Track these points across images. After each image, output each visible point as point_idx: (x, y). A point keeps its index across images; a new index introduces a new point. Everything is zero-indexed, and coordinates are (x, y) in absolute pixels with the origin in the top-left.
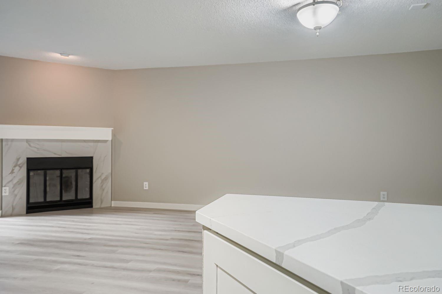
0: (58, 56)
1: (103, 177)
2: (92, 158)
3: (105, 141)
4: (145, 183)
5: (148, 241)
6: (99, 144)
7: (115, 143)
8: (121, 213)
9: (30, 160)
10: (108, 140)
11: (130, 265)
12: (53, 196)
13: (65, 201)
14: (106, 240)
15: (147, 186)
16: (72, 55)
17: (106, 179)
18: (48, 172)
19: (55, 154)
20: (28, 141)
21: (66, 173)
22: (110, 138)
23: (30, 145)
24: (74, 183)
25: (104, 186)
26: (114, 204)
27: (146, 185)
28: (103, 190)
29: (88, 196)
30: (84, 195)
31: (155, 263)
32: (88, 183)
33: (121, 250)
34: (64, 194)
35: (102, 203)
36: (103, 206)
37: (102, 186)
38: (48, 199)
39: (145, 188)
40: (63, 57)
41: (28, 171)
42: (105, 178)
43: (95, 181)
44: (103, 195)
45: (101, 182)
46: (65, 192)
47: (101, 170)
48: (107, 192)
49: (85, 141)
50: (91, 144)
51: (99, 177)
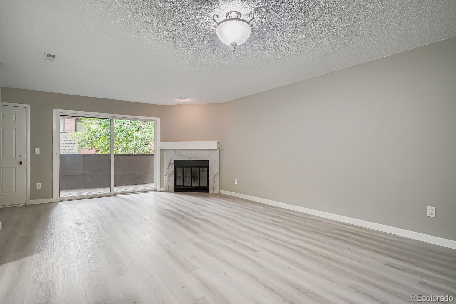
1: (215, 174)
2: (208, 161)
4: (235, 179)
6: (212, 152)
9: (176, 161)
12: (187, 184)
13: (194, 187)
17: (216, 175)
18: (185, 169)
19: (188, 158)
20: (175, 150)
21: (194, 169)
22: (216, 148)
23: (176, 153)
24: (198, 176)
25: (215, 179)
26: (222, 192)
27: (236, 181)
28: (215, 182)
29: (206, 185)
30: (203, 184)
34: (193, 182)
35: (214, 189)
36: (215, 192)
37: (214, 179)
38: (185, 185)
39: (235, 183)
40: (182, 100)
41: (176, 167)
42: (216, 174)
43: (210, 176)
44: (215, 185)
45: (213, 177)
46: (193, 181)
47: (213, 169)
48: (217, 183)
49: (204, 150)
50: (208, 152)
51: (212, 174)
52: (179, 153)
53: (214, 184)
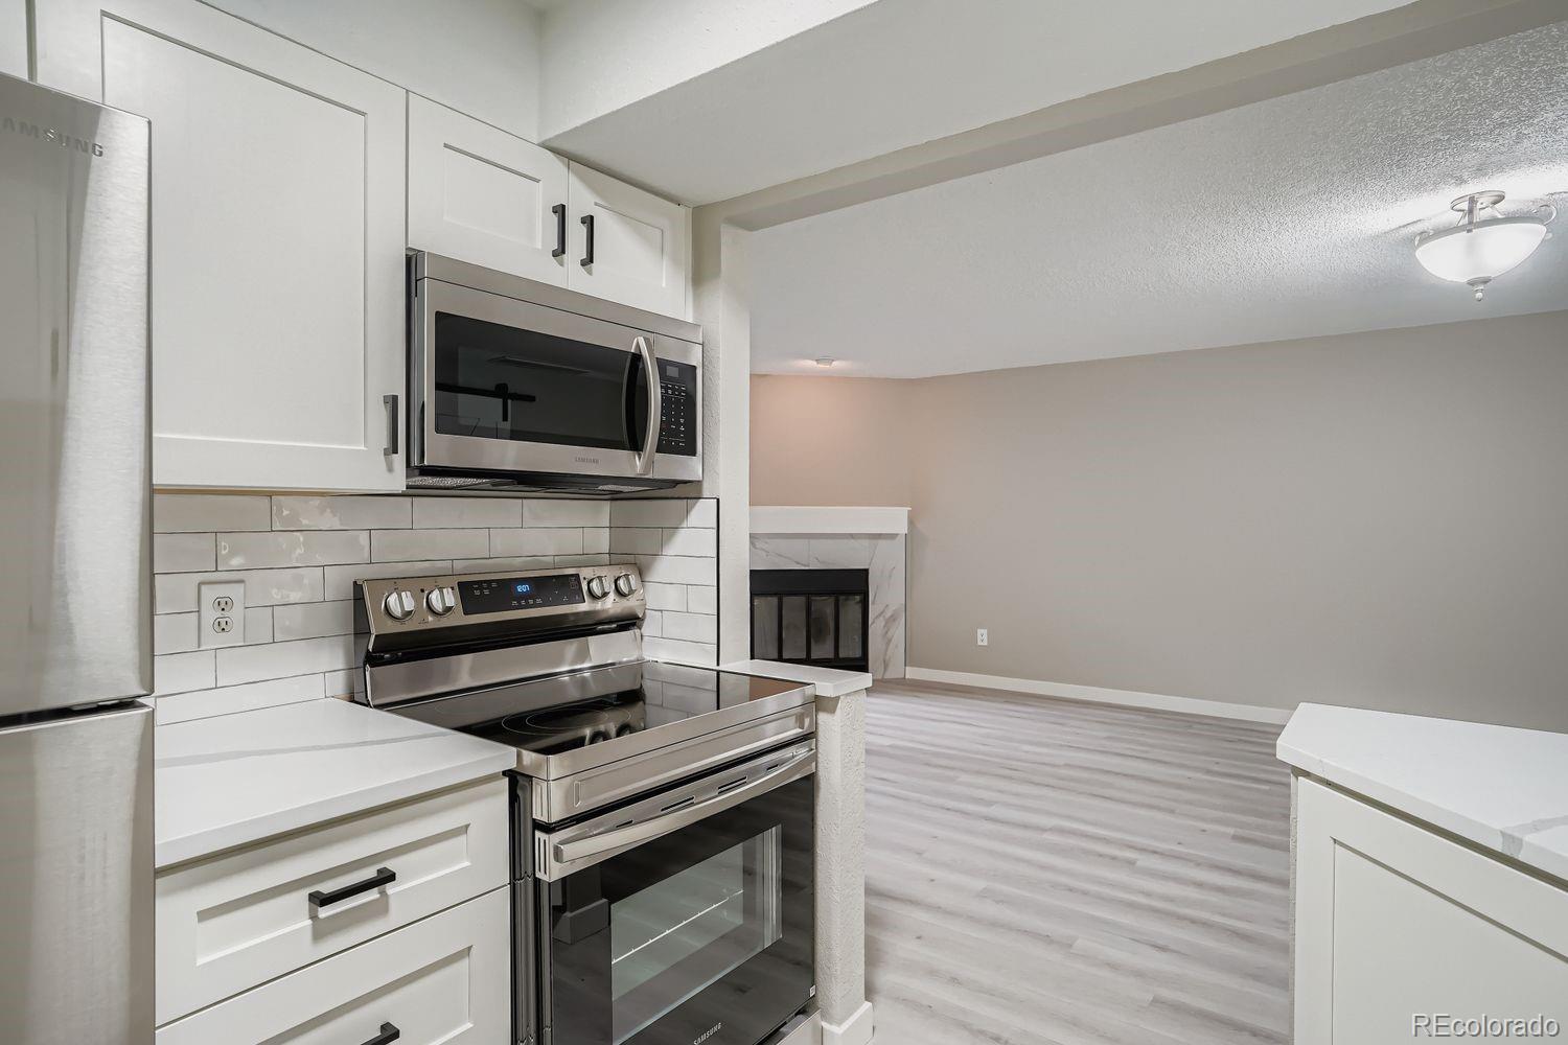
0: (810, 364)
1: (888, 614)
2: (866, 571)
3: (893, 536)
4: (980, 631)
5: (1015, 764)
6: (882, 543)
7: (913, 541)
8: (932, 696)
9: (755, 574)
10: (897, 535)
11: (994, 811)
12: (795, 651)
13: (817, 661)
14: (925, 753)
15: (985, 637)
16: (838, 359)
17: (893, 619)
18: (786, 599)
19: (798, 563)
21: (816, 603)
22: (903, 529)
23: (756, 547)
24: (832, 625)
25: (890, 633)
26: (912, 673)
27: (983, 639)
28: (890, 641)
29: (858, 654)
30: (850, 651)
31: (1049, 813)
32: (858, 625)
33: (964, 778)
34: (814, 647)
35: (885, 669)
36: (888, 676)
37: (886, 634)
38: (787, 655)
39: (980, 643)
40: (821, 366)
41: (754, 596)
42: (892, 616)
43: (873, 623)
44: (888, 653)
45: (883, 623)
46: (816, 642)
47: (885, 598)
48: (897, 646)
49: (852, 536)
50: (866, 542)
51: (880, 615)
52: (765, 546)
53: (887, 650)
